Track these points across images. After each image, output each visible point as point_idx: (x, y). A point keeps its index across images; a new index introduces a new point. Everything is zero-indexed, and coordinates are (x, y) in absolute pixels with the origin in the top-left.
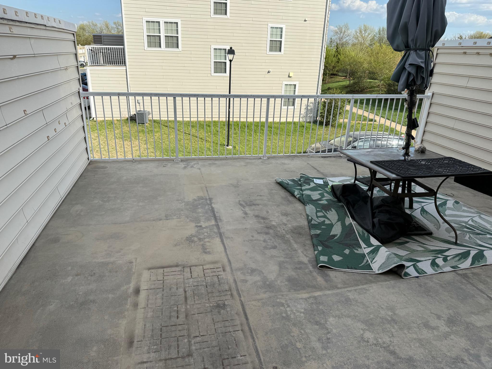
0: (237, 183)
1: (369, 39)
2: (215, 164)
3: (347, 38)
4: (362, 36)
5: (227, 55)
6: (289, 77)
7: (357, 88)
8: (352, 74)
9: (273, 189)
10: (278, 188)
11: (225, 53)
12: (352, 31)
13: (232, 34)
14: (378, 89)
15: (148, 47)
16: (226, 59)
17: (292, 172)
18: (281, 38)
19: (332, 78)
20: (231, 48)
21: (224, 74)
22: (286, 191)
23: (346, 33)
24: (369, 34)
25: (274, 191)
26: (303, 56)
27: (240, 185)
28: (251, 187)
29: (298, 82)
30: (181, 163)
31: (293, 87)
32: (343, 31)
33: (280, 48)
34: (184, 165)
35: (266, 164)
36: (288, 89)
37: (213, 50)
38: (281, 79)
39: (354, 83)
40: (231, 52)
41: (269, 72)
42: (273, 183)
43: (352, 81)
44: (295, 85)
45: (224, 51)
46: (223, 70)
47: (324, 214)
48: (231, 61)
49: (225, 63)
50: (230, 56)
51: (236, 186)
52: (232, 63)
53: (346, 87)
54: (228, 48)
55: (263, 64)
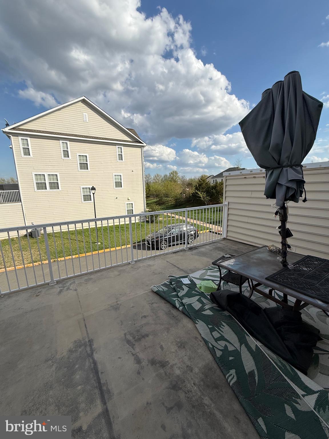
0: (117, 302)
1: (160, 180)
2: (91, 279)
3: (150, 180)
4: (157, 179)
5: (91, 190)
6: (128, 200)
7: (161, 202)
8: (157, 196)
9: (153, 302)
10: (156, 298)
11: (90, 190)
12: (152, 177)
13: (93, 180)
14: (171, 202)
15: (37, 189)
16: (90, 193)
17: (159, 273)
18: (121, 180)
19: (148, 198)
20: (93, 187)
21: (90, 201)
22: (166, 302)
23: (149, 178)
24: (160, 178)
25: (155, 305)
26: (134, 189)
27: (121, 305)
28: (131, 306)
29: (133, 202)
30: (56, 286)
31: (131, 204)
32: (148, 177)
33: (121, 185)
34: (59, 288)
35: (136, 269)
36: (129, 206)
37: (82, 189)
38: (124, 201)
39: (159, 200)
40: (93, 189)
41: (117, 198)
42: (149, 292)
43: (158, 199)
44: (132, 204)
45: (89, 189)
46: (89, 199)
47: (220, 334)
48: (94, 194)
49: (90, 195)
50: (93, 191)
51: (116, 308)
52: (94, 195)
53: (156, 202)
54: (91, 187)
55: (113, 194)
